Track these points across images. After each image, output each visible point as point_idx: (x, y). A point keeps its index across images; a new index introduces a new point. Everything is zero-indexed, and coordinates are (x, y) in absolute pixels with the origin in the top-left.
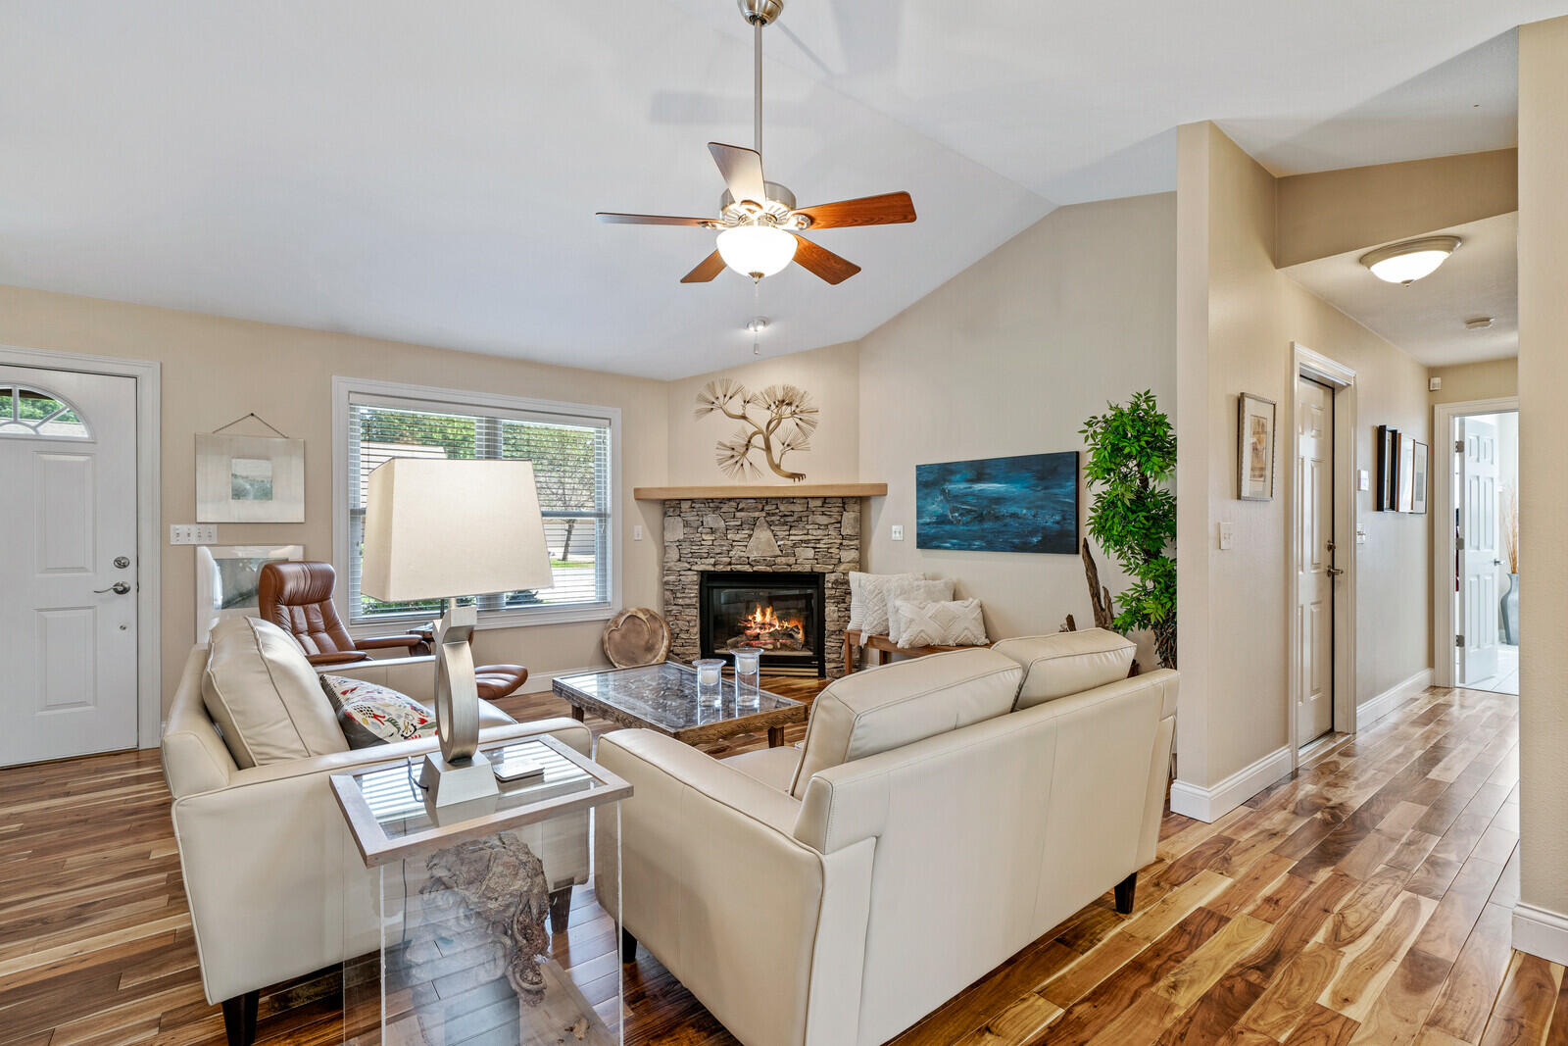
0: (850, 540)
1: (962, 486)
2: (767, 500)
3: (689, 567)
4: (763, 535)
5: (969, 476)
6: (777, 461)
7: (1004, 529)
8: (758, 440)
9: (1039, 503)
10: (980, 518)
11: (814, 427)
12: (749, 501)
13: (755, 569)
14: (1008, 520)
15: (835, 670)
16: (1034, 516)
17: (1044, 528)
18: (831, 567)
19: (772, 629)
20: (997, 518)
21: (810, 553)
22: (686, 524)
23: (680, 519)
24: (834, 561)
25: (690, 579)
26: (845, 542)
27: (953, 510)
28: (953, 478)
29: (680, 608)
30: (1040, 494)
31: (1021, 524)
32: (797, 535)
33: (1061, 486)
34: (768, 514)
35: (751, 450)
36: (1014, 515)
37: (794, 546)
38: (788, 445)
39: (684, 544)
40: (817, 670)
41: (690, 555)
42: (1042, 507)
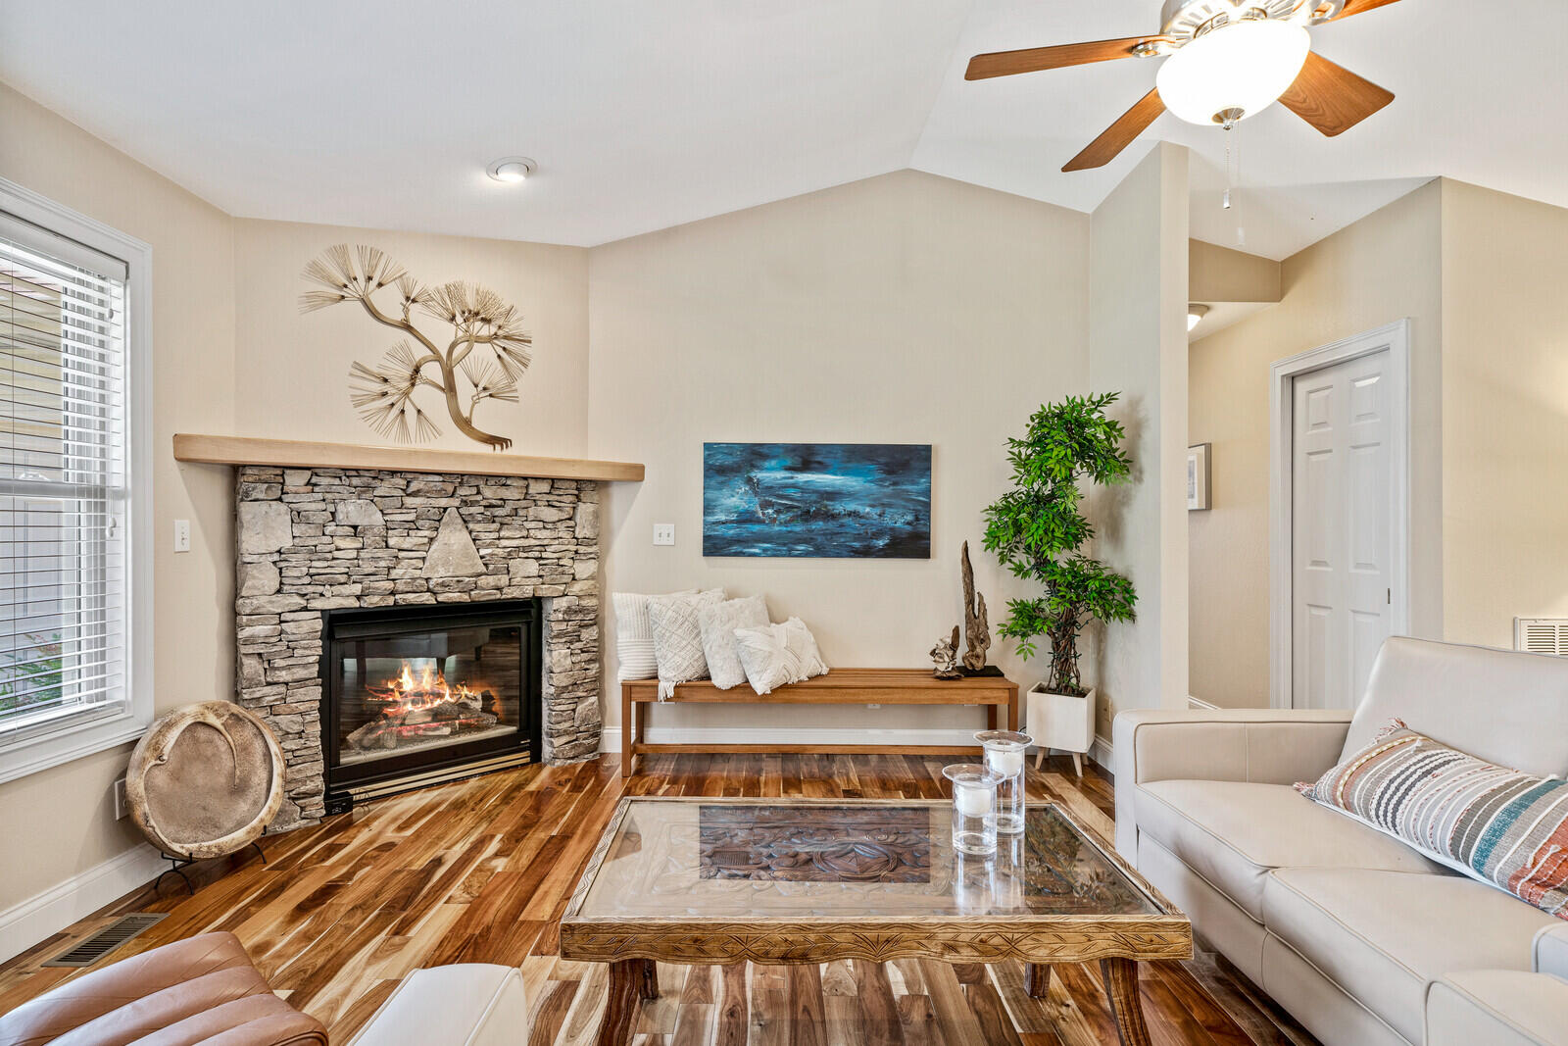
0: (588, 545)
1: (780, 475)
2: (462, 477)
3: (303, 602)
4: (453, 538)
5: (789, 463)
6: (465, 414)
7: (839, 530)
8: (433, 371)
9: (885, 501)
10: (807, 516)
11: (525, 365)
12: (431, 478)
13: (441, 598)
14: (845, 520)
15: (567, 747)
16: (880, 515)
17: (892, 529)
18: (562, 588)
19: (438, 702)
20: (834, 517)
21: (533, 567)
22: (298, 516)
23: (283, 507)
24: (567, 579)
25: (305, 627)
26: (582, 549)
27: (765, 505)
28: (767, 464)
29: (283, 689)
30: (889, 490)
31: (863, 525)
32: (512, 538)
33: (913, 483)
34: (465, 503)
35: (419, 388)
36: (854, 514)
37: (509, 556)
38: (485, 389)
39: (293, 558)
40: (527, 753)
41: (307, 580)
42: (890, 505)
